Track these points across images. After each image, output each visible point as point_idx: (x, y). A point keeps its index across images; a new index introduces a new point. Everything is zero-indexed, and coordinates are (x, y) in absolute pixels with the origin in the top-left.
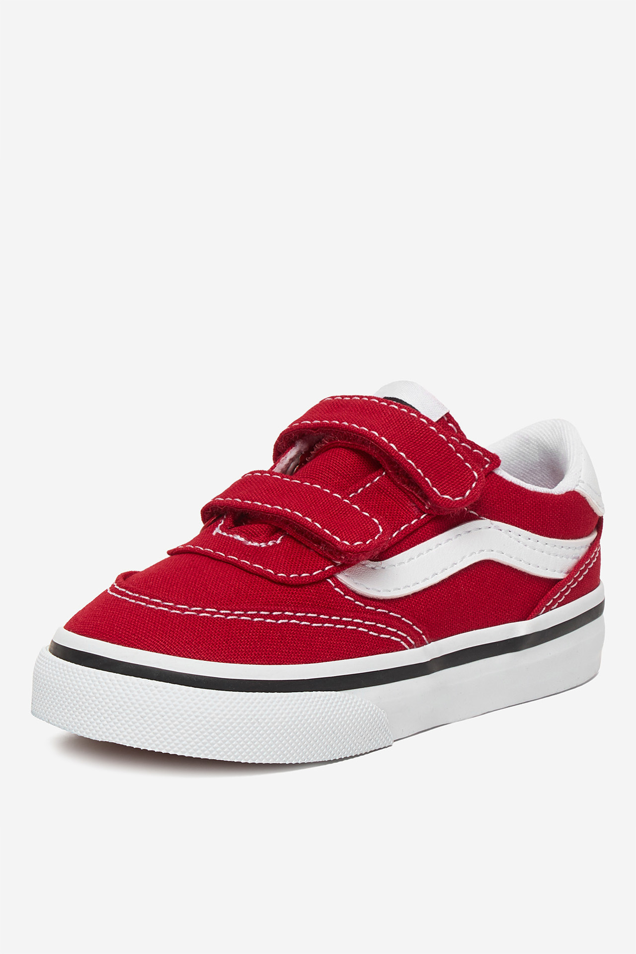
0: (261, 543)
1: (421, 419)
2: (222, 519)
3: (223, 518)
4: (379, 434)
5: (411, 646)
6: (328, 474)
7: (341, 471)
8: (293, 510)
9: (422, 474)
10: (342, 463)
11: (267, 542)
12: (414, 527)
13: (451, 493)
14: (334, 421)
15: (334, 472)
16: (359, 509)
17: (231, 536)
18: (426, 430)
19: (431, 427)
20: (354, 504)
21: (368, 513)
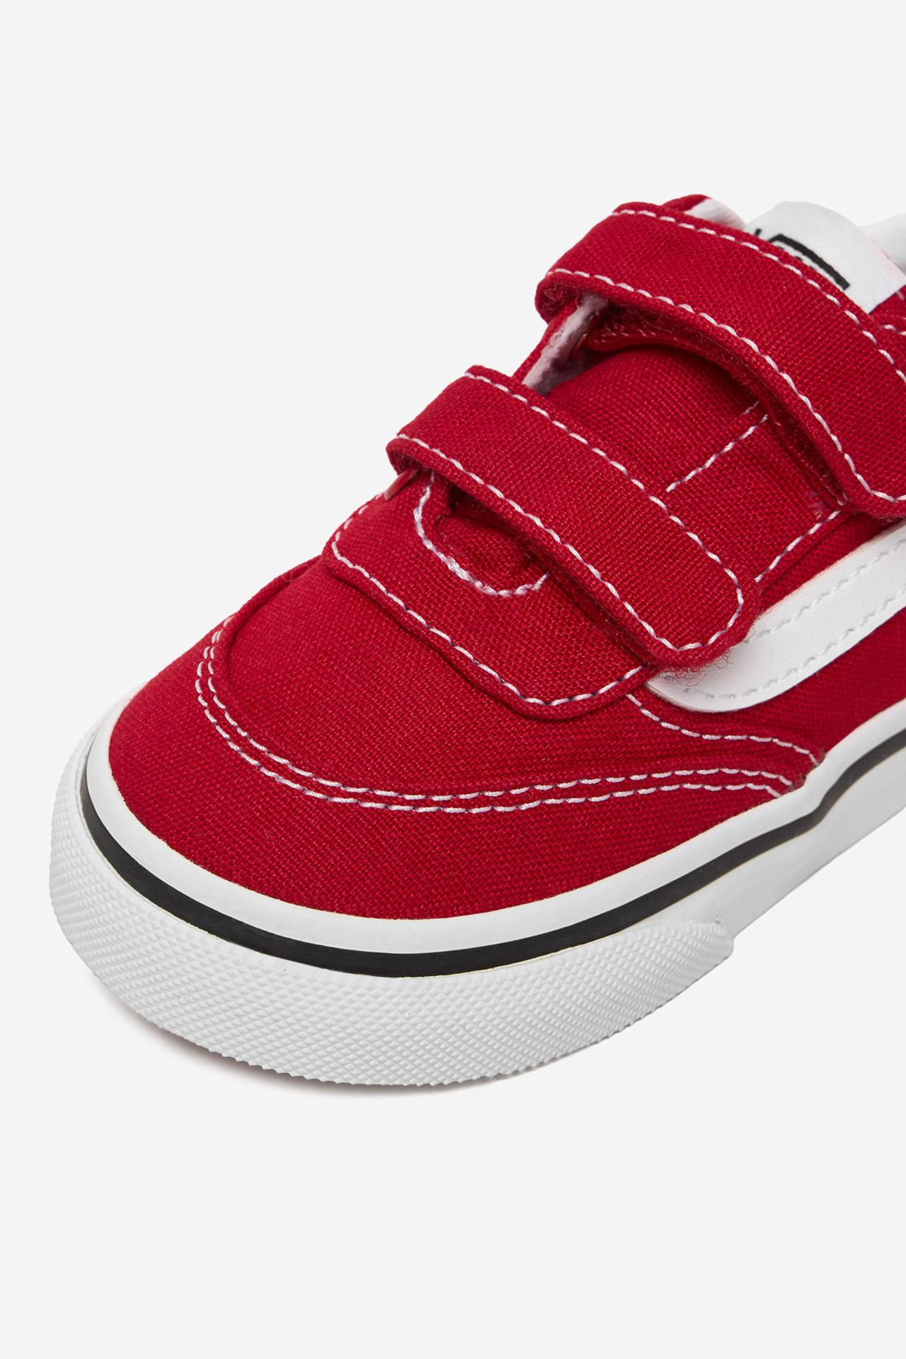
0: (502, 589)
1: (848, 313)
2: (426, 485)
3: (428, 483)
4: (759, 347)
5: (783, 789)
6: (646, 415)
7: (673, 410)
8: (565, 539)
9: (840, 448)
10: (678, 390)
11: (513, 587)
12: (813, 540)
13: (891, 487)
14: (662, 298)
15: (657, 410)
16: (700, 543)
17: (442, 556)
18: (856, 339)
19: (864, 332)
20: (691, 531)
21: (718, 555)
